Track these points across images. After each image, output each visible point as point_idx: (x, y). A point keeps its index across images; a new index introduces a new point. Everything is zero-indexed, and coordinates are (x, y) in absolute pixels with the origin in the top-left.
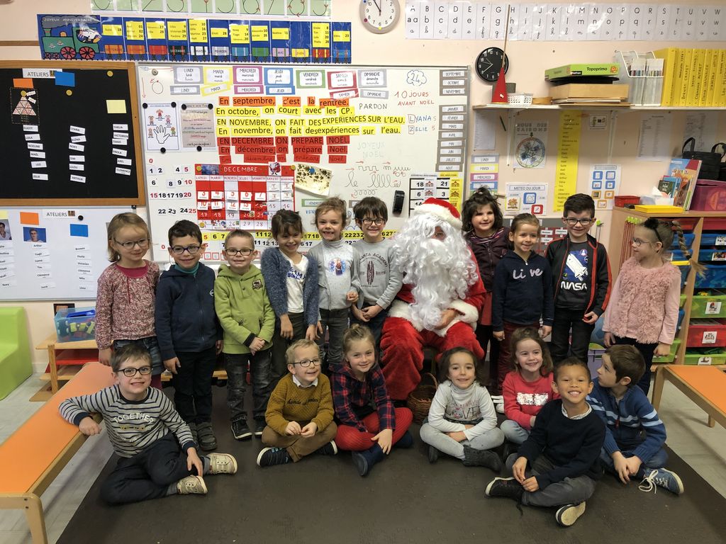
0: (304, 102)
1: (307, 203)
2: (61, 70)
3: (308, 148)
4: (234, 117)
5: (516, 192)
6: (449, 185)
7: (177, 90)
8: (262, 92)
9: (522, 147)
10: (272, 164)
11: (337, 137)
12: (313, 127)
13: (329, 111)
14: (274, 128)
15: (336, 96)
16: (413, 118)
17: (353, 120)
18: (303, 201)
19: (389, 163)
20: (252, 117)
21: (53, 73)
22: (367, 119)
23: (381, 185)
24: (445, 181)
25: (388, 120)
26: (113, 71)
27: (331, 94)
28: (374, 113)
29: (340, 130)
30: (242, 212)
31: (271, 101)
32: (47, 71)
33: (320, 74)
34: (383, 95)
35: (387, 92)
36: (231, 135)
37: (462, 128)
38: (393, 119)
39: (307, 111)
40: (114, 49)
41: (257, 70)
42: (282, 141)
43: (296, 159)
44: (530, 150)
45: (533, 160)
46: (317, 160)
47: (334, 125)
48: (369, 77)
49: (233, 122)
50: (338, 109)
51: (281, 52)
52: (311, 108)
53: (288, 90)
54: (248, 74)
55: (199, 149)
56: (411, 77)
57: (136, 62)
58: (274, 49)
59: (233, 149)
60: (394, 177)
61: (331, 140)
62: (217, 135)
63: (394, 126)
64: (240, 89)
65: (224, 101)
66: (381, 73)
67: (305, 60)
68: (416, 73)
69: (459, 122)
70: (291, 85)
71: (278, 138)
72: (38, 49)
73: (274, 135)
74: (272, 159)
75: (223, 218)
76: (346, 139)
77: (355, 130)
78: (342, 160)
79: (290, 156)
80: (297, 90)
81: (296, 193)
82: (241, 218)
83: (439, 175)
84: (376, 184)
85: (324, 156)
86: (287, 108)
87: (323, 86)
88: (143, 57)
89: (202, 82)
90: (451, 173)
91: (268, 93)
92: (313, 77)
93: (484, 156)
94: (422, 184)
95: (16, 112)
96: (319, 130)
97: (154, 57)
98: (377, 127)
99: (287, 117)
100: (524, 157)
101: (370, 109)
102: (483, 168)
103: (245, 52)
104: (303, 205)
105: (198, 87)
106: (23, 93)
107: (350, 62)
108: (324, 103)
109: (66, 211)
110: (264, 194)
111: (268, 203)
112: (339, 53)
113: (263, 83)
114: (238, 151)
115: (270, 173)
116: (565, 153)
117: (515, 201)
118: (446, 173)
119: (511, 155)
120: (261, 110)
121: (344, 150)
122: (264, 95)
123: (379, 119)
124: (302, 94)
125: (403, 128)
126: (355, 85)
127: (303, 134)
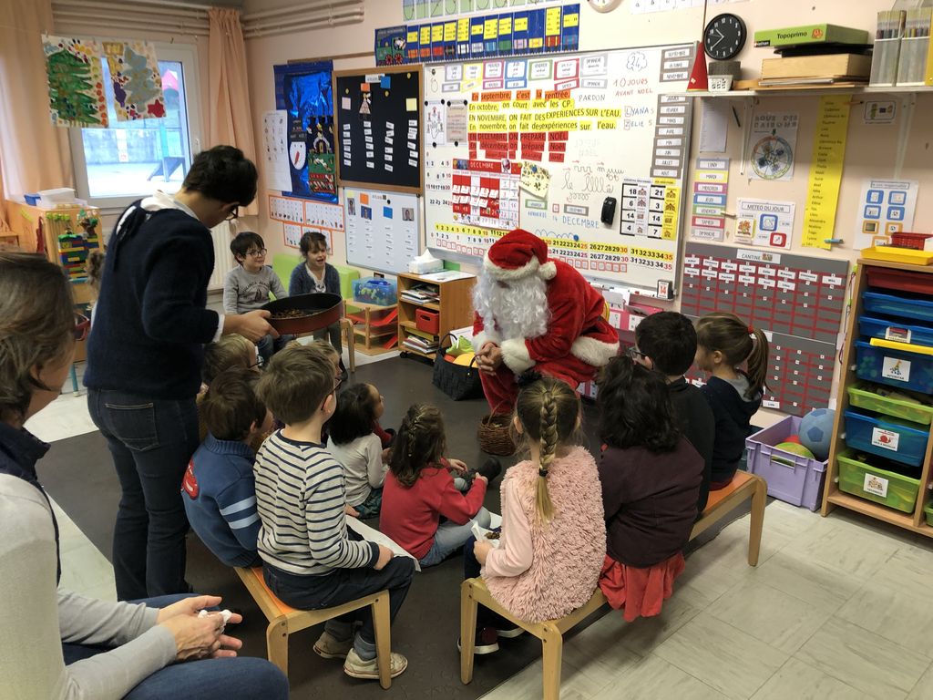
0: (533, 95)
1: (530, 203)
2: (384, 75)
3: (532, 144)
4: (481, 113)
5: (750, 212)
6: (664, 196)
7: (446, 88)
8: (502, 87)
9: (760, 150)
10: (503, 161)
11: (557, 133)
12: (539, 123)
13: (552, 105)
14: (508, 123)
15: (560, 88)
16: (629, 111)
17: (572, 113)
18: (527, 201)
19: (602, 164)
20: (493, 113)
21: (380, 78)
22: (586, 113)
23: (595, 189)
24: (660, 189)
25: (604, 114)
26: (411, 73)
27: (556, 85)
28: (592, 105)
29: (560, 126)
30: (482, 209)
31: (507, 96)
32: (377, 76)
33: (548, 64)
34: (602, 84)
35: (606, 81)
36: (478, 131)
37: (682, 123)
38: (609, 112)
39: (536, 105)
40: (412, 54)
41: (500, 63)
42: (514, 136)
43: (524, 156)
44: (770, 153)
45: (775, 168)
46: (539, 158)
47: (556, 120)
48: (591, 64)
49: (480, 118)
50: (560, 102)
51: (520, 44)
52: (539, 101)
53: (521, 83)
54: (494, 69)
55: (456, 144)
56: (631, 61)
57: (423, 64)
58: (515, 41)
59: (478, 144)
60: (607, 182)
61: (553, 136)
62: (469, 131)
63: (610, 120)
64: (487, 86)
65: (475, 97)
66: (602, 59)
67: (539, 50)
68: (637, 56)
69: (679, 115)
70: (524, 79)
71: (510, 134)
72: (374, 57)
73: (507, 131)
74: (505, 156)
75: (469, 213)
76: (564, 136)
77: (574, 125)
78: (560, 158)
79: (519, 152)
80: (528, 82)
81: (522, 192)
82: (482, 215)
83: (653, 181)
84: (590, 188)
85: (546, 154)
86: (519, 102)
87: (550, 78)
88: (428, 59)
89: (462, 79)
90: (667, 180)
91: (506, 88)
92: (542, 68)
93: (710, 160)
94: (635, 191)
95: (361, 112)
96: (542, 126)
97: (435, 59)
98: (593, 120)
99: (519, 111)
100: (762, 163)
101: (588, 101)
102: (710, 177)
103: (494, 47)
104: (526, 206)
105: (459, 84)
106: (364, 95)
107: (577, 49)
108: (549, 96)
109: (381, 195)
110: (497, 191)
111: (500, 201)
112: (568, 40)
113: (504, 78)
114: (482, 147)
115: (503, 170)
116: (821, 160)
117: (747, 224)
118: (661, 180)
119: (745, 159)
120: (499, 104)
121: (562, 147)
122: (503, 90)
123: (596, 112)
124: (532, 87)
125: (619, 122)
126: (577, 75)
127: (530, 130)
